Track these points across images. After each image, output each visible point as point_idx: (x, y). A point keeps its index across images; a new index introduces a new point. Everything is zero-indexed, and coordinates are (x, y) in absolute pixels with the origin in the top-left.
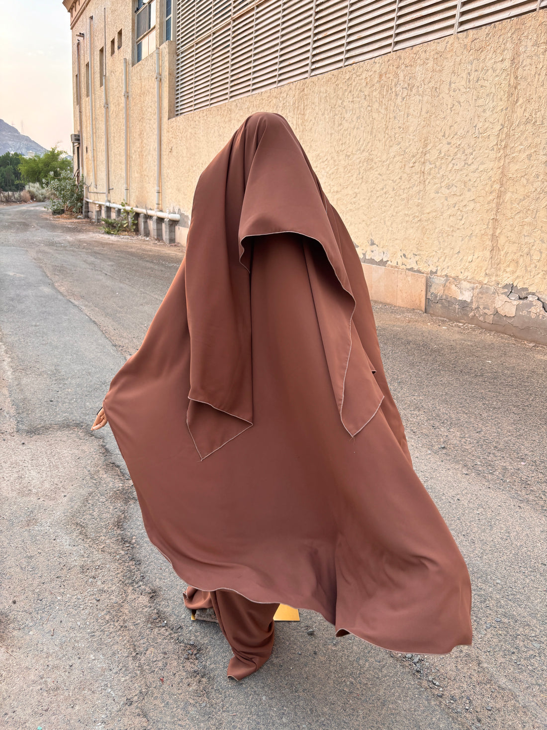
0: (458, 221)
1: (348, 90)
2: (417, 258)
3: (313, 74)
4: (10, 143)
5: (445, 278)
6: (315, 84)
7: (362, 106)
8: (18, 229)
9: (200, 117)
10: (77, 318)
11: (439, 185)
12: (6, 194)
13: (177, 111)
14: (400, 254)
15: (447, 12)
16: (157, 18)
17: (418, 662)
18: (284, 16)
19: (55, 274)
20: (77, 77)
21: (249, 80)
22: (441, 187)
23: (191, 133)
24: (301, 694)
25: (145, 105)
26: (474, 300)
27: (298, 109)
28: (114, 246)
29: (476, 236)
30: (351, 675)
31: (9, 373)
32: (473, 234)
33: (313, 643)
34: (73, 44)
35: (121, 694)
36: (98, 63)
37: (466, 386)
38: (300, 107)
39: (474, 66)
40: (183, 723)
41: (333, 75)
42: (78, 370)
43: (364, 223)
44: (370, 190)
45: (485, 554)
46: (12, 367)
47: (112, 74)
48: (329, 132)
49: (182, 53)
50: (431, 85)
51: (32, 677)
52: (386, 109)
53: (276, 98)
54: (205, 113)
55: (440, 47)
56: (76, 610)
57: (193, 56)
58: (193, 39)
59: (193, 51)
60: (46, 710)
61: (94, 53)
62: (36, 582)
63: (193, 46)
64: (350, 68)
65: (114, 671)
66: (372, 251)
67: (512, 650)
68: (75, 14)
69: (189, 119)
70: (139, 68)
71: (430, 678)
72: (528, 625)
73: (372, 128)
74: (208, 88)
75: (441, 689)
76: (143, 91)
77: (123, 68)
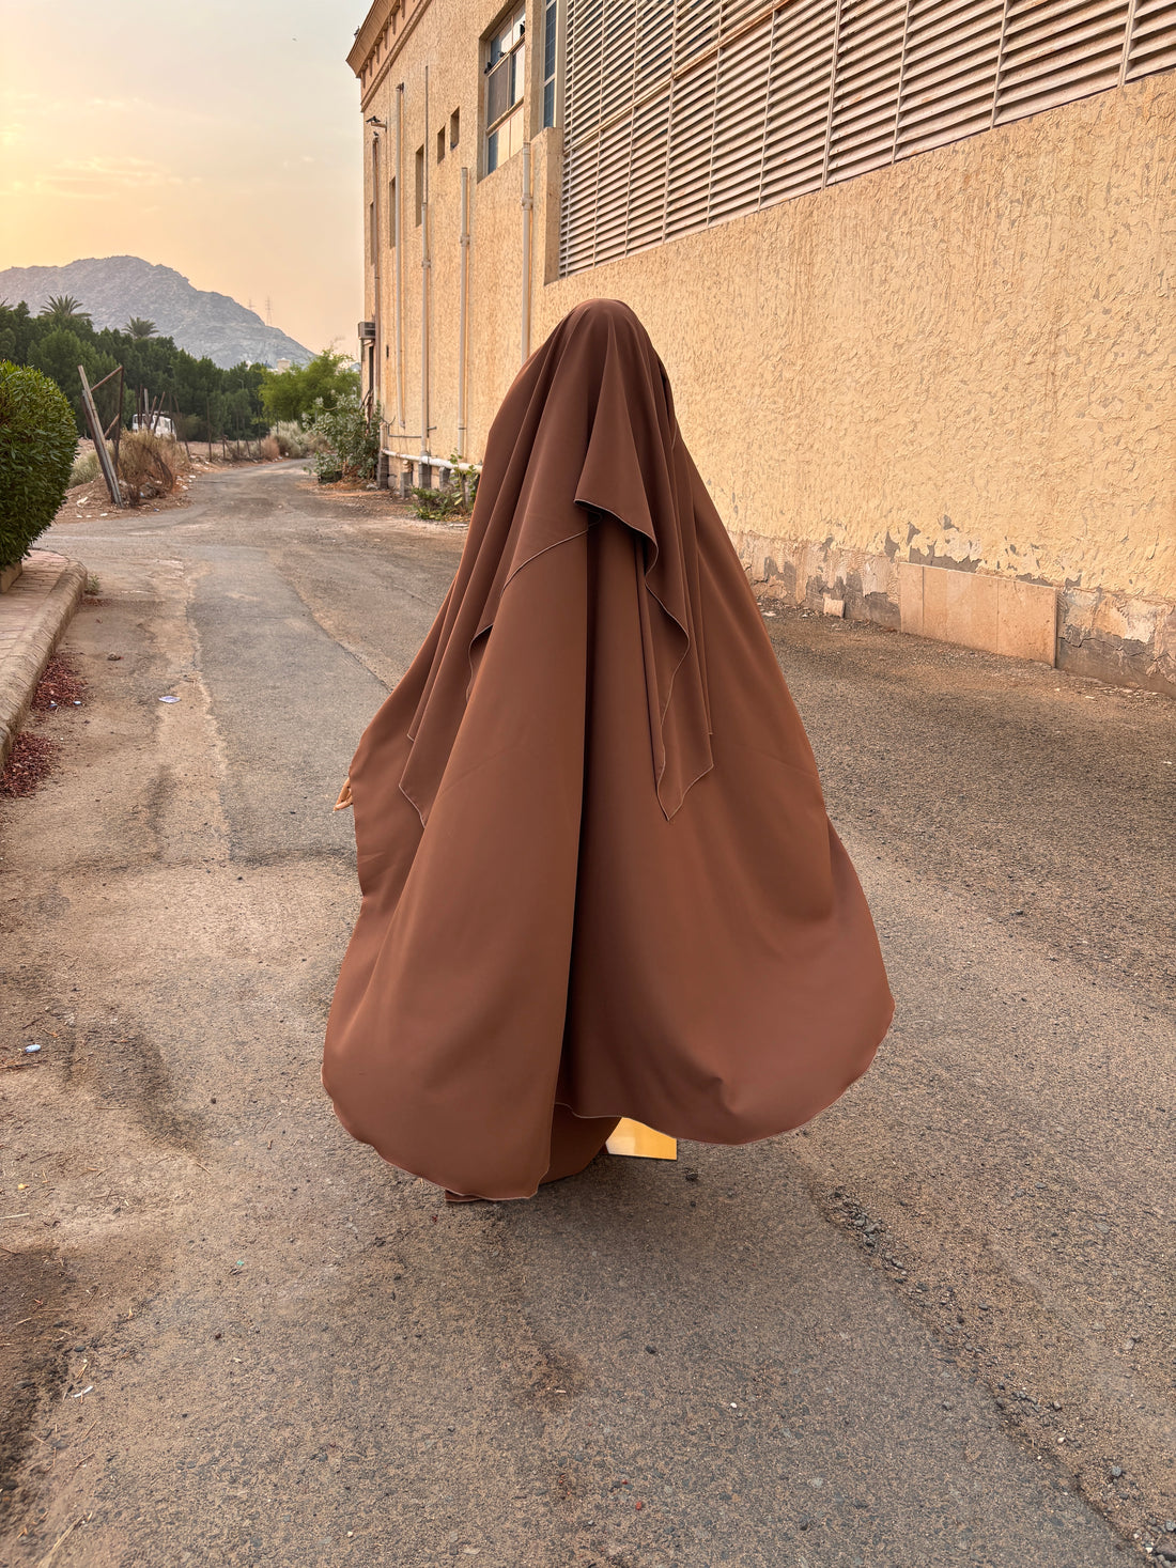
0: (1125, 473)
1: (901, 212)
2: (1039, 553)
3: (832, 180)
4: (245, 343)
5: (1097, 594)
6: (835, 202)
7: (928, 242)
8: (253, 512)
9: (605, 279)
10: (350, 675)
11: (1085, 399)
12: (234, 444)
13: (564, 267)
14: (1003, 545)
15: (1104, 40)
16: (526, 82)
17: (873, 1233)
18: (775, 66)
19: (316, 596)
20: (373, 208)
21: (705, 198)
22: (1090, 404)
24: (657, 1255)
25: (502, 257)
26: (1156, 638)
27: (799, 253)
28: (433, 543)
29: (1163, 503)
30: (748, 1238)
31: (222, 766)
32: (1156, 500)
33: (692, 1191)
34: (366, 142)
35: (368, 1231)
36: (414, 180)
38: (803, 250)
39: (1157, 151)
41: (871, 181)
43: (930, 482)
44: (942, 415)
46: (227, 756)
47: (440, 199)
48: (862, 298)
49: (574, 151)
50: (1071, 191)
51: (234, 1199)
52: (978, 246)
53: (756, 232)
54: (616, 269)
55: (1088, 113)
56: (308, 1119)
57: (595, 156)
58: (597, 122)
59: (595, 147)
60: (252, 1242)
61: (405, 159)
62: (249, 1078)
63: (596, 136)
64: (905, 165)
65: (361, 1202)
66: (948, 542)
67: (1055, 1231)
68: (370, 80)
69: (584, 284)
70: (491, 184)
71: (888, 1255)
72: (1097, 1197)
73: (949, 287)
74: (624, 219)
75: (904, 1273)
76: (497, 231)
77: (460, 186)
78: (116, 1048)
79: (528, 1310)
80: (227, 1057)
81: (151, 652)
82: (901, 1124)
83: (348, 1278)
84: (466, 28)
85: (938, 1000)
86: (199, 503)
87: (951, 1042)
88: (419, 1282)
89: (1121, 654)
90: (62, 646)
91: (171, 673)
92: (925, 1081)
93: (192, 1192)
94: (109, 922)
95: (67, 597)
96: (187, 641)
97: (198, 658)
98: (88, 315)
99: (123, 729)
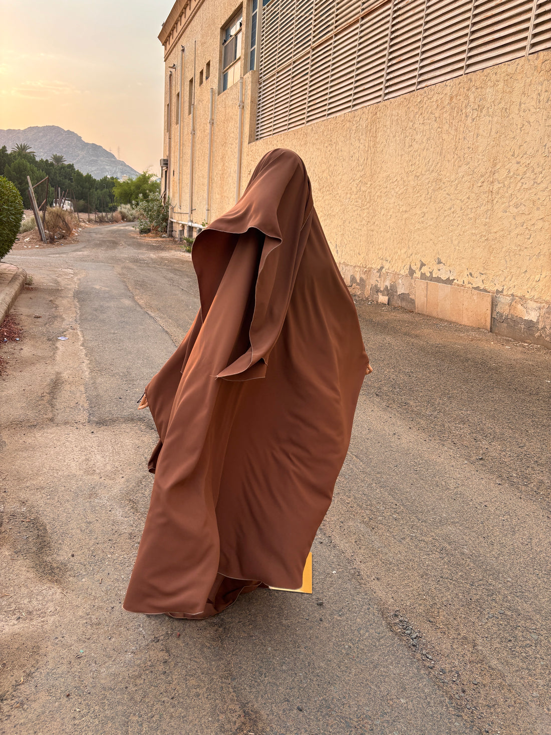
0: (526, 240)
1: (419, 113)
2: (484, 277)
3: (386, 98)
4: (107, 167)
5: (511, 297)
6: (388, 108)
7: (432, 128)
8: (108, 247)
9: (278, 141)
10: (151, 328)
11: (507, 204)
12: (100, 214)
13: (258, 135)
14: (466, 273)
15: (519, 34)
16: (242, 49)
17: (415, 638)
18: (360, 44)
19: (136, 288)
20: (169, 106)
21: (326, 105)
22: (509, 207)
24: (302, 650)
25: (229, 131)
26: (540, 319)
27: (370, 132)
29: (544, 255)
30: (350, 640)
31: (87, 373)
32: (541, 253)
33: (320, 612)
34: (166, 76)
35: (150, 633)
36: (188, 93)
37: (517, 403)
38: (372, 130)
39: (544, 87)
40: (198, 660)
41: (405, 99)
42: (147, 373)
43: (431, 242)
44: (438, 209)
45: (501, 555)
46: (89, 368)
47: (200, 102)
48: (400, 154)
49: (264, 82)
50: (501, 105)
51: (80, 613)
52: (456, 130)
53: (350, 121)
54: (283, 137)
55: (511, 68)
56: (122, 566)
57: (274, 84)
58: (275, 68)
59: (274, 80)
60: (89, 639)
61: (184, 84)
62: (92, 542)
63: (274, 75)
64: (422, 91)
66: (439, 270)
67: (509, 638)
68: (168, 47)
69: (268, 144)
70: (224, 96)
71: (424, 652)
72: (530, 619)
73: (442, 149)
74: (287, 114)
75: (433, 662)
76: (226, 118)
77: (210, 97)
78: (24, 525)
79: (234, 683)
80: (81, 530)
81: (56, 314)
82: (427, 574)
83: (139, 661)
84: (214, 23)
85: (443, 505)
86: (82, 242)
87: (450, 528)
88: (176, 665)
89: (523, 326)
90: (12, 310)
91: (64, 325)
92: (438, 550)
93: (58, 608)
94: (25, 455)
95: (16, 286)
96: (73, 309)
97: (78, 318)
98: (34, 152)
99: (39, 353)
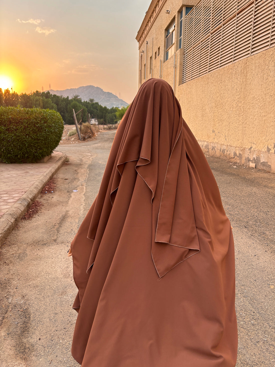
1: (272, 61)
3: (252, 54)
4: (114, 103)
6: (253, 59)
8: (110, 141)
9: (193, 83)
12: (109, 126)
13: (183, 81)
16: (175, 39)
18: (237, 27)
20: (141, 71)
21: (219, 62)
23: (189, 91)
25: (169, 80)
27: (243, 74)
34: (139, 56)
36: (149, 64)
38: (244, 72)
47: (155, 67)
48: (261, 84)
49: (186, 53)
53: (232, 69)
54: (196, 81)
57: (191, 54)
58: (192, 46)
59: (191, 52)
61: (148, 59)
62: (53, 330)
63: (192, 49)
68: (140, 42)
69: (188, 85)
70: (167, 63)
74: (198, 69)
76: (168, 74)
77: (160, 64)
81: (76, 177)
84: (162, 28)
86: (99, 139)
90: (55, 176)
91: (79, 183)
95: (59, 163)
96: (86, 174)
97: (87, 179)
98: (81, 98)
99: (61, 199)
